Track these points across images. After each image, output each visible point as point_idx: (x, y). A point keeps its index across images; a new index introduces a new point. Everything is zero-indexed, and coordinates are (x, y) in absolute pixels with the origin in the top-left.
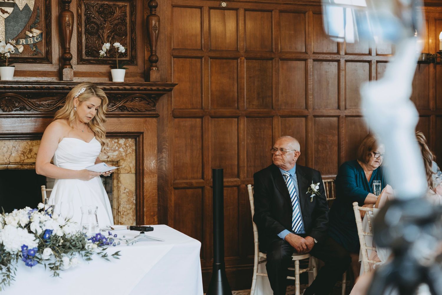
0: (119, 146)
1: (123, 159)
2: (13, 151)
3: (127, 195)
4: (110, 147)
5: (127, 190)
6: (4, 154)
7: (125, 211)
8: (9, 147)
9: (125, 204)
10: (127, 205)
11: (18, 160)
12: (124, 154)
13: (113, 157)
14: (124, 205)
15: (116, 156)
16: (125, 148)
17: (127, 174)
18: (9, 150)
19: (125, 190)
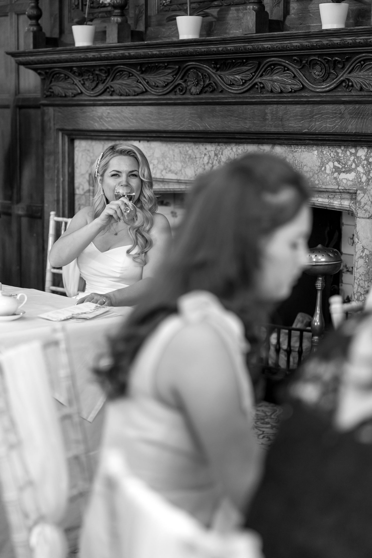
0: (357, 161)
1: (362, 189)
2: (215, 162)
3: (366, 262)
4: (343, 164)
5: (366, 252)
6: (205, 166)
7: (361, 294)
8: (210, 155)
9: (362, 279)
10: (365, 281)
12: (364, 179)
13: (346, 184)
14: (361, 282)
15: (352, 181)
16: (367, 166)
17: (368, 220)
18: (210, 160)
19: (363, 252)
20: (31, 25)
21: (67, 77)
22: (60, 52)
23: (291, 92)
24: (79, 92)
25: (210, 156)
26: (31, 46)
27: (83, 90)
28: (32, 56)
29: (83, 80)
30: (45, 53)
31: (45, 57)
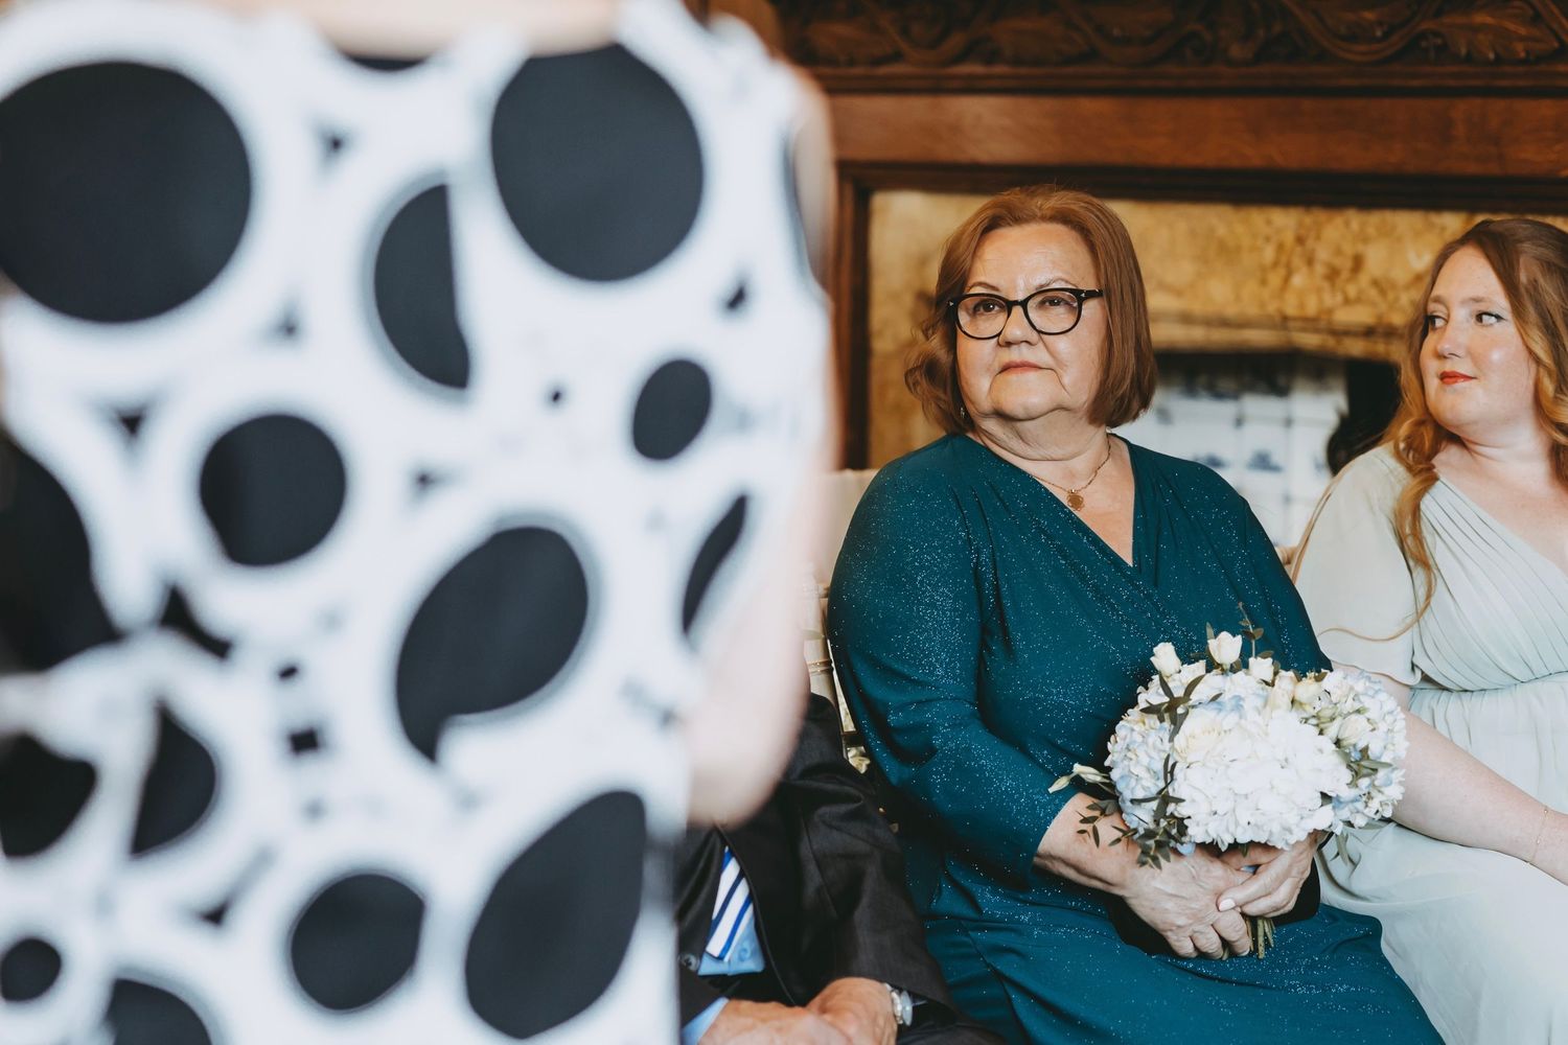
2: (1295, 260)
6: (1265, 273)
8: (1283, 240)
11: (1312, 308)
18: (1282, 254)
21: (856, 9)
23: (1524, 62)
24: (892, 51)
25: (1280, 247)
27: (904, 45)
29: (903, 17)
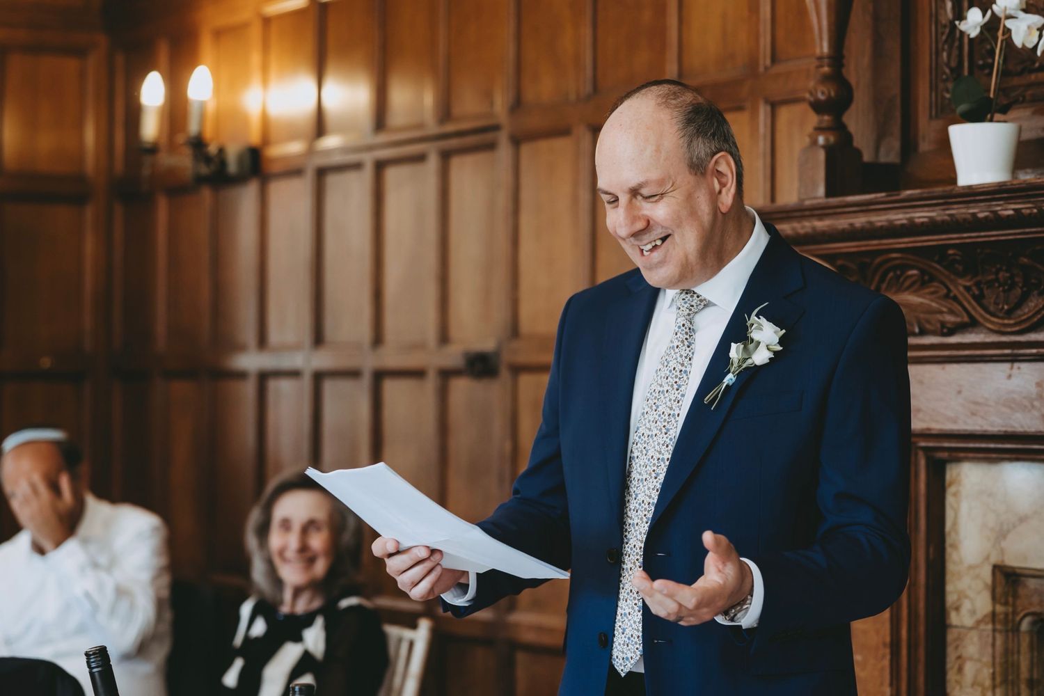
20: (819, 130)
21: (926, 278)
22: (910, 203)
24: (966, 319)
26: (821, 191)
27: (978, 312)
28: (821, 217)
29: (978, 284)
30: (865, 208)
31: (860, 221)
